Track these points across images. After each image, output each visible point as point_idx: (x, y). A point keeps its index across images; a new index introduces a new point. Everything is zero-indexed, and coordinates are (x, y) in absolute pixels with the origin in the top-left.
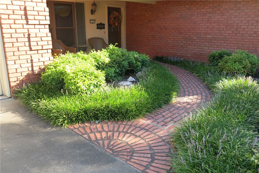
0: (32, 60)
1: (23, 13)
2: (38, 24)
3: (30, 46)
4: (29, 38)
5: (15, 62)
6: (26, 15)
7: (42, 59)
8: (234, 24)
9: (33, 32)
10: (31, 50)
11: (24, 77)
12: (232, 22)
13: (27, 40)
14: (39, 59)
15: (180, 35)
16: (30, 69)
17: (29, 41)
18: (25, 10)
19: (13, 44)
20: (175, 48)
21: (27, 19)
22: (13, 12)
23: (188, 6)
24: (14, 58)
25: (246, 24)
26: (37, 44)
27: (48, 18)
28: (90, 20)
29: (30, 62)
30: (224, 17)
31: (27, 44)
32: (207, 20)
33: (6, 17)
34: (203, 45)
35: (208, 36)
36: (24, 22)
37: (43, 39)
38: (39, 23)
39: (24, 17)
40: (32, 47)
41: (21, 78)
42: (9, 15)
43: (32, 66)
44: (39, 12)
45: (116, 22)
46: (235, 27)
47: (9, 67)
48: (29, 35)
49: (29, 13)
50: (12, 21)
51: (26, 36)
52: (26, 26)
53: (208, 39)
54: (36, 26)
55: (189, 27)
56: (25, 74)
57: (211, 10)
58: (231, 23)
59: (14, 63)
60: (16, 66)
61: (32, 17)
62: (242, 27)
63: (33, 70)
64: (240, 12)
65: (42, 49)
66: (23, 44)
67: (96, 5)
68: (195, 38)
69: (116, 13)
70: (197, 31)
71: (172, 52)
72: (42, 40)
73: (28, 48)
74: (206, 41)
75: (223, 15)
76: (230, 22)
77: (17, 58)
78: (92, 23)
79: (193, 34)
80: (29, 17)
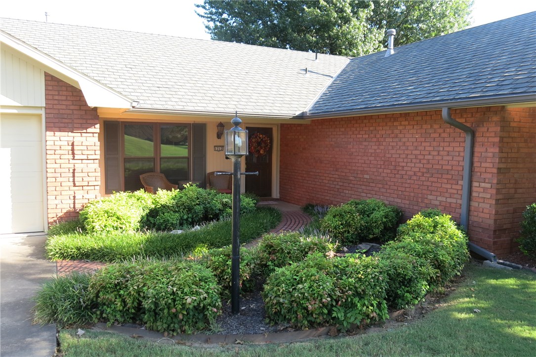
0: (74, 197)
1: (70, 148)
2: (86, 158)
3: (74, 181)
4: (74, 173)
5: (56, 198)
6: (73, 150)
7: (86, 196)
8: (392, 159)
9: (79, 167)
10: (75, 185)
11: (63, 214)
12: (390, 156)
13: (71, 175)
14: (83, 196)
15: (337, 173)
16: (72, 206)
17: (74, 176)
18: (73, 145)
19: (56, 179)
20: (332, 192)
21: (73, 154)
22: (60, 147)
23: (343, 130)
24: (55, 193)
25: (405, 160)
26: (83, 179)
27: (98, 152)
28: (215, 146)
29: (73, 198)
30: (382, 147)
31: (71, 179)
32: (363, 151)
33: (53, 152)
34: (360, 190)
35: (366, 176)
36: (71, 157)
37: (89, 174)
38: (88, 157)
39: (70, 152)
40: (76, 183)
41: (60, 215)
42: (55, 150)
43: (74, 203)
44: (88, 147)
45: (261, 148)
46: (393, 163)
47: (49, 202)
48: (74, 170)
49: (76, 148)
50: (58, 157)
51: (71, 171)
52: (72, 161)
53: (365, 180)
54: (84, 161)
55: (345, 160)
56: (65, 211)
57: (367, 136)
58: (389, 158)
59: (54, 198)
60: (56, 202)
61: (80, 152)
62: (401, 164)
63: (74, 207)
64: (397, 142)
65: (88, 186)
66: (67, 179)
67: (224, 126)
68: (351, 178)
69: (261, 136)
70: (354, 168)
71: (328, 198)
72: (88, 176)
73: (72, 184)
74: (364, 183)
75: (379, 145)
76: (388, 155)
77: (59, 193)
78: (217, 151)
79: (349, 172)
80: (75, 152)
